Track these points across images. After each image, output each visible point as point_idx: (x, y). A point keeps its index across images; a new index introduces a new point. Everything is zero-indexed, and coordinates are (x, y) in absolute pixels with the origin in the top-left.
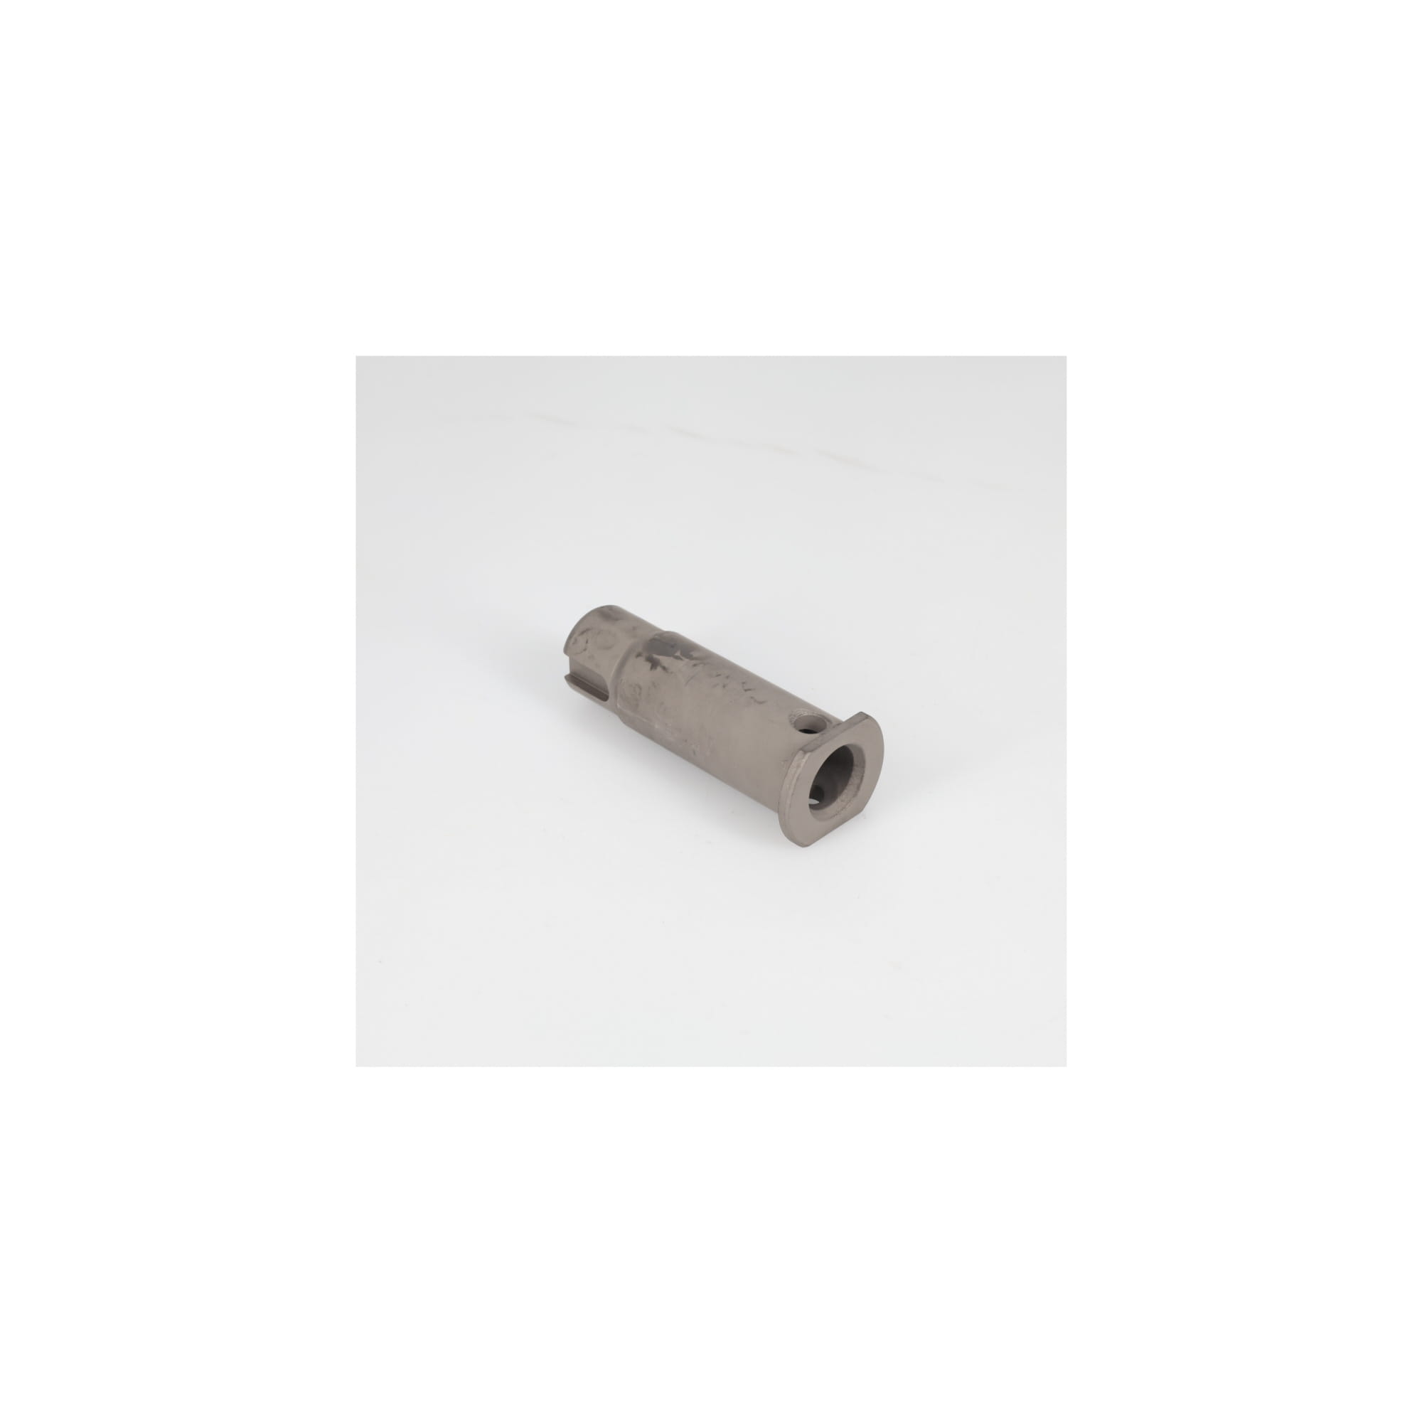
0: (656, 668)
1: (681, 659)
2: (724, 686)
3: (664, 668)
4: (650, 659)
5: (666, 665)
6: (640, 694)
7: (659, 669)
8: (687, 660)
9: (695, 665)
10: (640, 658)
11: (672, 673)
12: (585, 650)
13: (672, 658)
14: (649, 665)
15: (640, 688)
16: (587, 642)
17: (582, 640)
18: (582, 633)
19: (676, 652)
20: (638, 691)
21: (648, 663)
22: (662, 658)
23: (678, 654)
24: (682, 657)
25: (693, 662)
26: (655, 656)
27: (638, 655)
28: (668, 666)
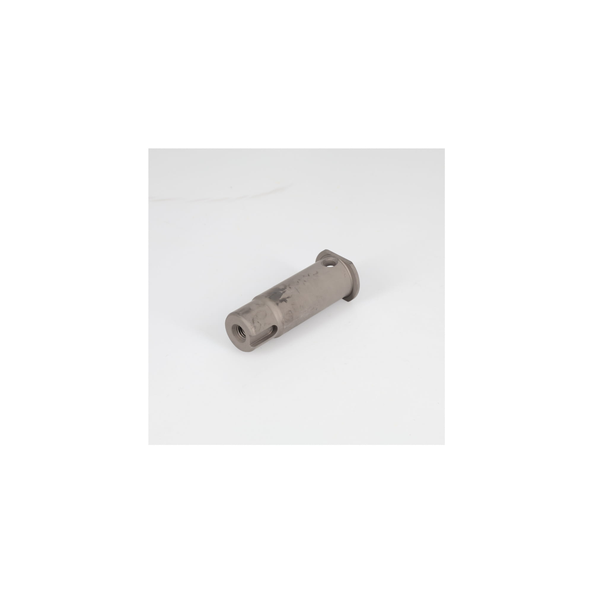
0: (287, 300)
1: (285, 291)
2: (305, 281)
3: (288, 298)
4: (282, 301)
6: (292, 313)
7: (287, 299)
8: (286, 290)
9: (290, 288)
10: (279, 305)
11: (291, 296)
12: (261, 325)
13: (283, 294)
14: (284, 303)
15: (290, 311)
16: (258, 322)
17: (256, 324)
18: (253, 322)
19: (280, 293)
20: (290, 312)
21: (283, 302)
22: (282, 297)
23: (282, 292)
24: (284, 291)
25: (288, 288)
26: (280, 299)
27: (277, 304)
28: (287, 296)
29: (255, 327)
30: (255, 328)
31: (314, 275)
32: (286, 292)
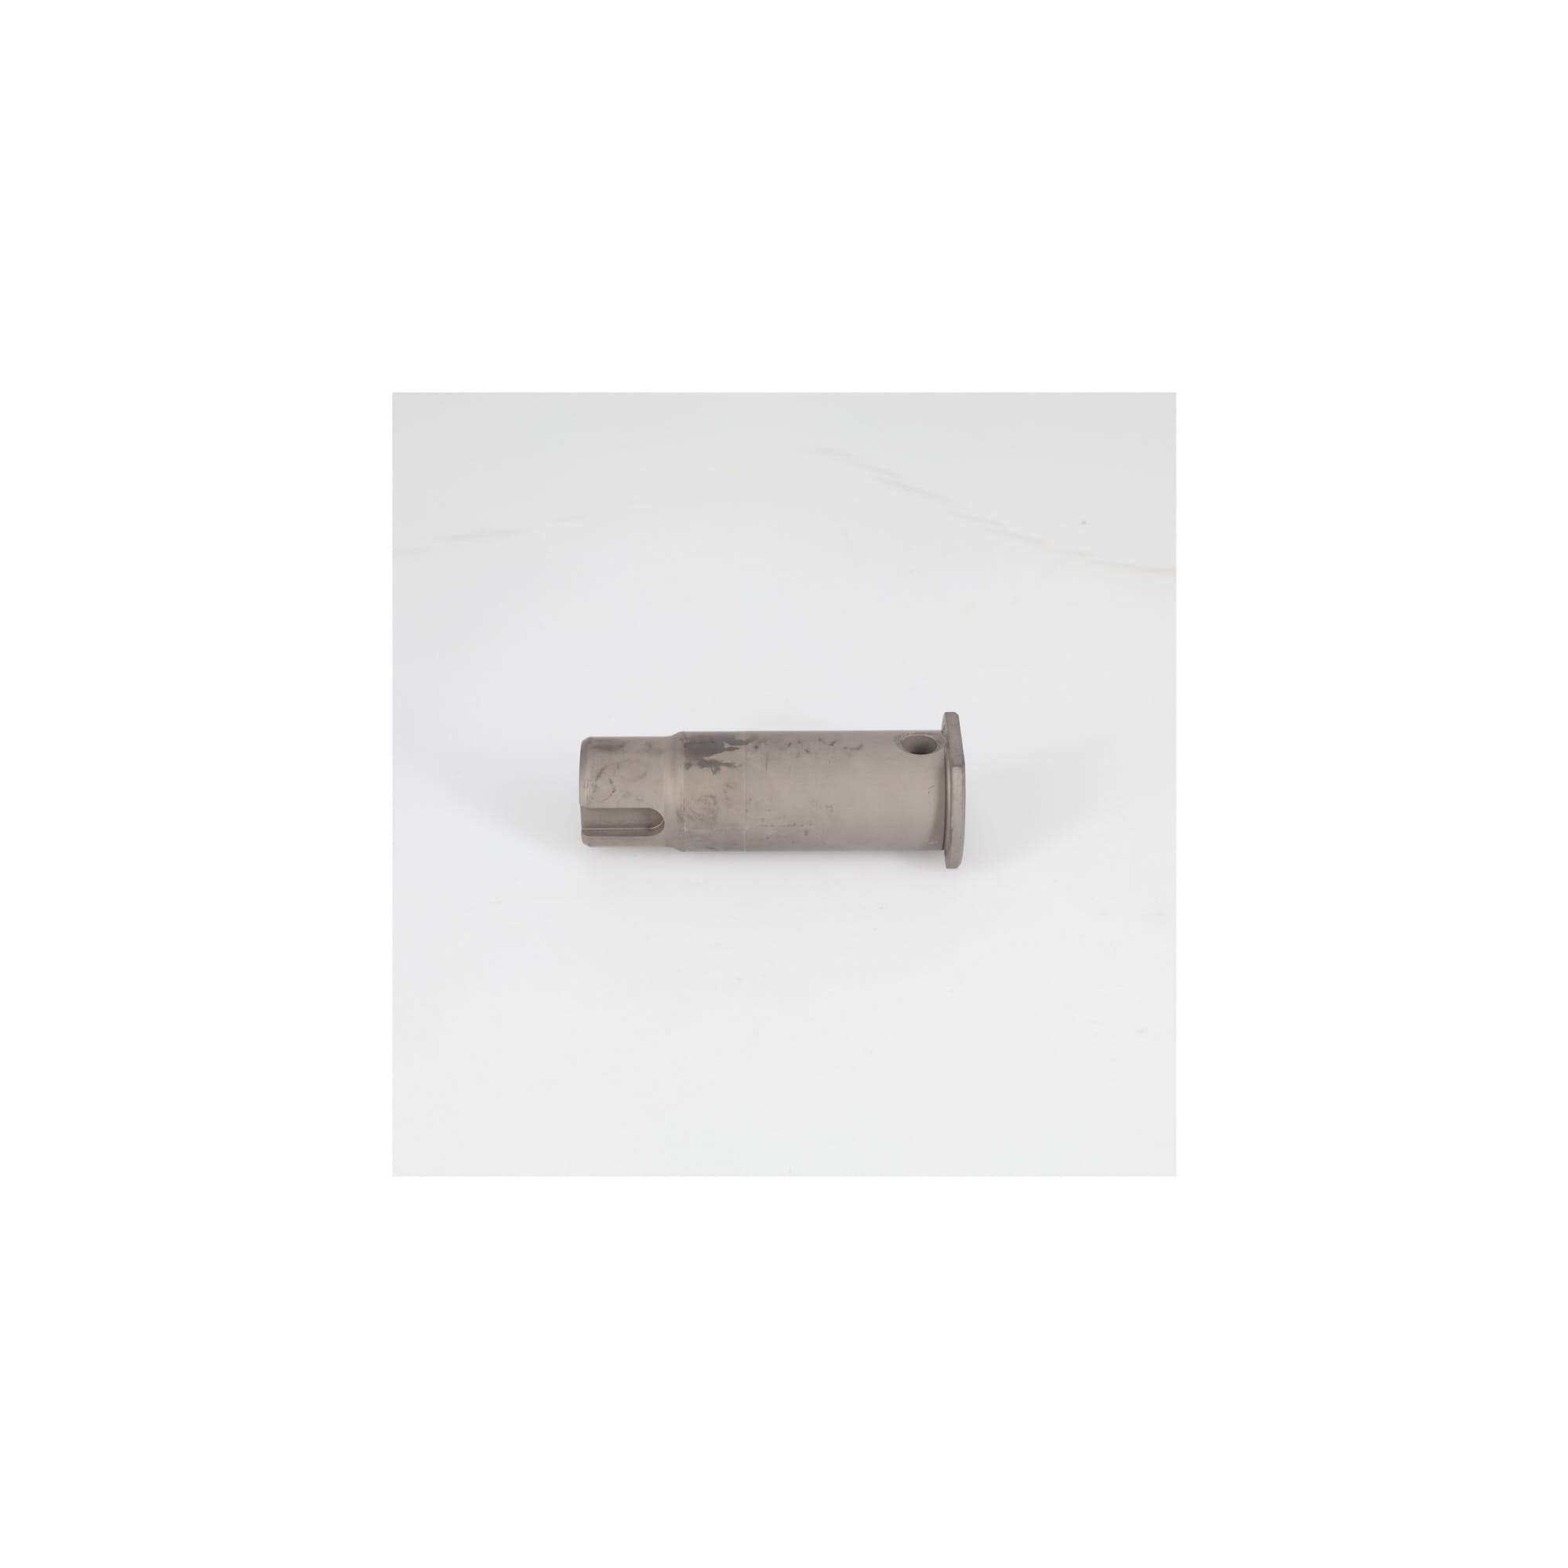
0: (719, 768)
1: (738, 749)
2: (808, 750)
3: (728, 765)
4: (706, 764)
5: (725, 761)
6: (715, 804)
7: (724, 768)
8: (743, 746)
9: (756, 747)
10: (691, 769)
11: (741, 765)
12: (614, 791)
13: (726, 752)
14: (708, 770)
15: (713, 797)
16: (611, 782)
17: (603, 784)
18: (599, 776)
19: (723, 745)
20: (711, 801)
21: (705, 769)
22: (714, 757)
23: (727, 746)
24: (735, 746)
25: (751, 745)
26: (707, 758)
27: (688, 766)
28: (729, 762)
29: (595, 788)
30: (594, 791)
31: (845, 748)
32: (736, 751)
